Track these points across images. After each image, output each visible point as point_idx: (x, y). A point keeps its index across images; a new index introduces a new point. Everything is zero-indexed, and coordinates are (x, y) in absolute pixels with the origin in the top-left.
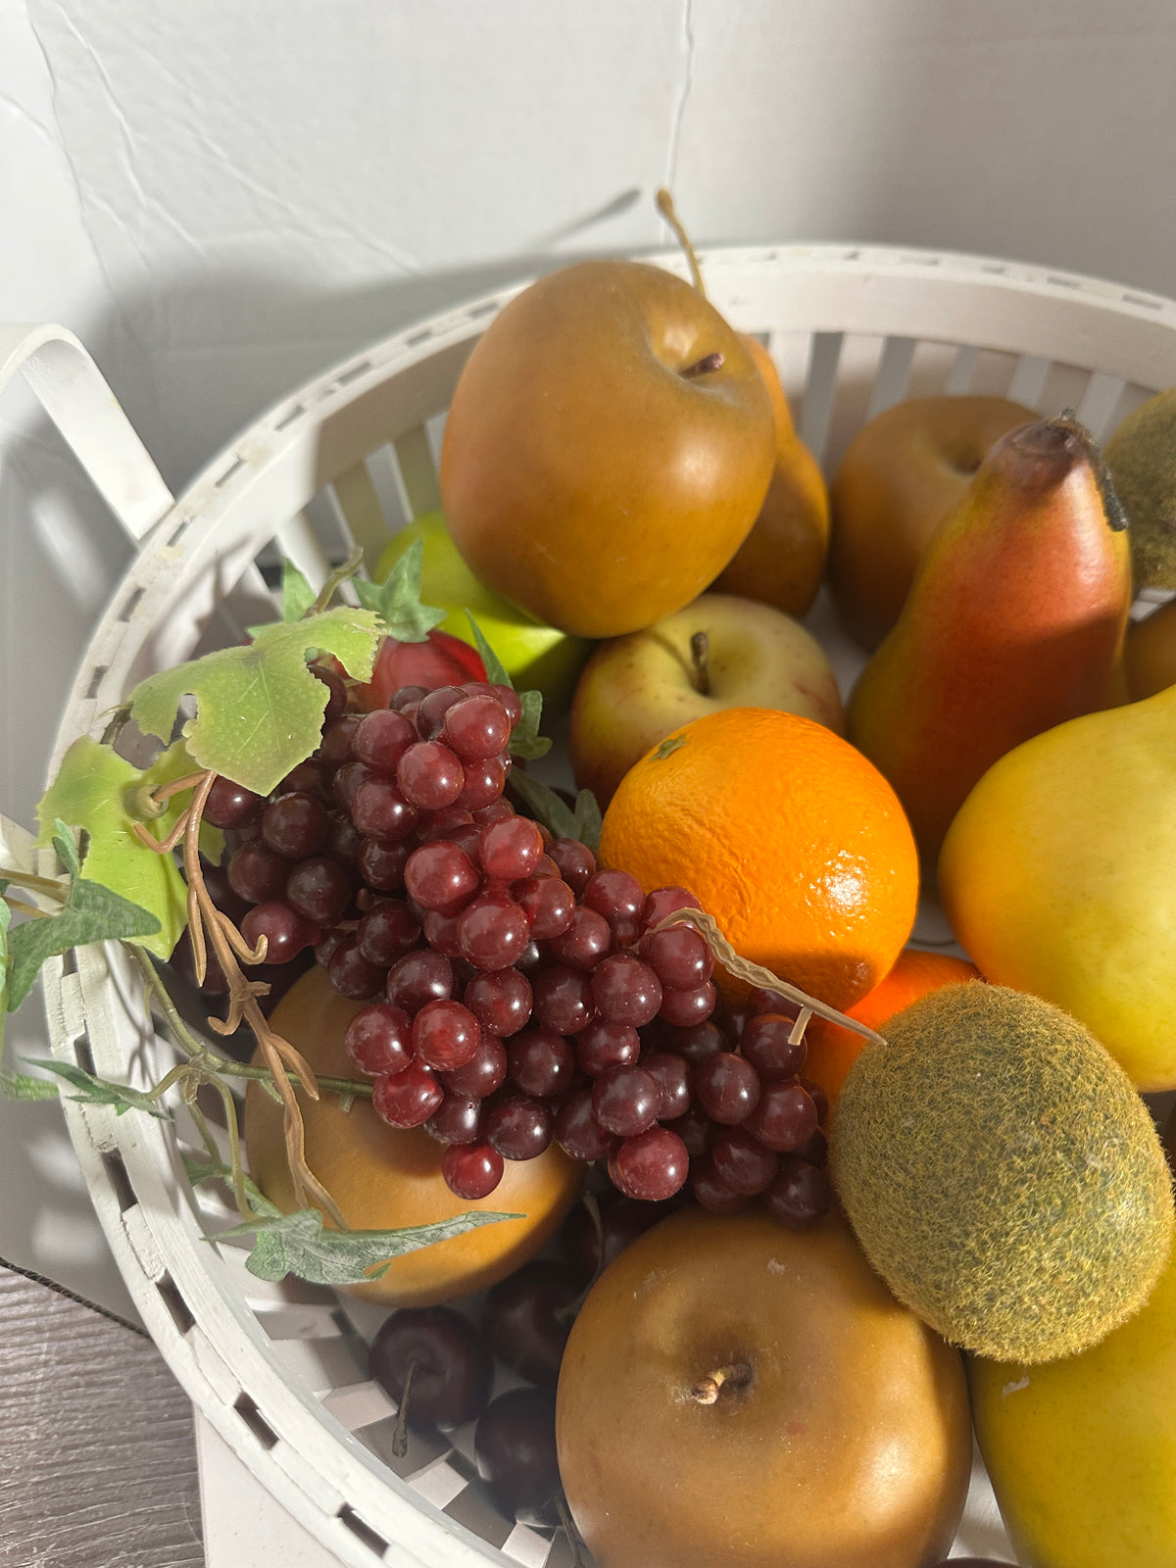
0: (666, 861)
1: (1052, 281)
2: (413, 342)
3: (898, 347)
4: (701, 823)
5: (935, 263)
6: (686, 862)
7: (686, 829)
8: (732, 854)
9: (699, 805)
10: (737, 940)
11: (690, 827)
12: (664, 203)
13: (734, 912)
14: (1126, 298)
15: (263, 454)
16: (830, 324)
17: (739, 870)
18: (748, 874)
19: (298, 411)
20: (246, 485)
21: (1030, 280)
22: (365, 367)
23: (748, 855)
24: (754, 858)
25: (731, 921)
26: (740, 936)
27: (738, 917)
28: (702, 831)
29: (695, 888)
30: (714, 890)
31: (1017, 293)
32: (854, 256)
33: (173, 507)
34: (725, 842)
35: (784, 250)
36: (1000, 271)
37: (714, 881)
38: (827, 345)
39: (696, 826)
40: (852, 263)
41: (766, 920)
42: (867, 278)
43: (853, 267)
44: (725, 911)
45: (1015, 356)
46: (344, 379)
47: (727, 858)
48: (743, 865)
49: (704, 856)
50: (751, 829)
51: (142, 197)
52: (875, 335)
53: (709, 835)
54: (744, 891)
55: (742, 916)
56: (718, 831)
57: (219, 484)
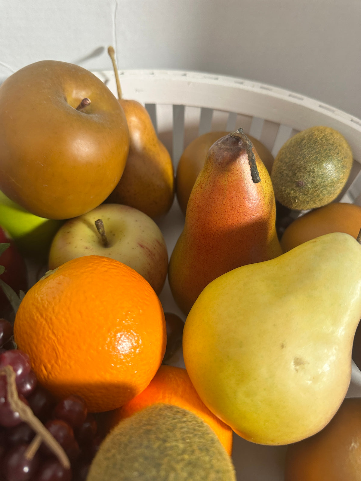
0: (26, 333)
1: (261, 88)
3: (206, 112)
5: (217, 79)
6: (34, 335)
7: (35, 318)
8: (53, 333)
9: (43, 306)
10: (56, 375)
11: (37, 317)
12: (111, 51)
13: (53, 362)
14: (290, 96)
17: (56, 341)
18: (60, 343)
21: (253, 87)
23: (60, 334)
24: (63, 335)
25: (52, 366)
26: (57, 374)
27: (56, 365)
28: (42, 320)
29: (37, 348)
30: (44, 350)
31: (247, 92)
32: (185, 75)
34: (51, 327)
36: (242, 83)
37: (45, 346)
39: (40, 317)
40: (184, 77)
41: (68, 367)
42: (189, 83)
43: (184, 78)
44: (49, 361)
45: (251, 117)
47: (51, 335)
48: (58, 339)
49: (41, 332)
50: (63, 320)
53: (44, 322)
54: (58, 353)
55: (57, 364)
56: (49, 320)
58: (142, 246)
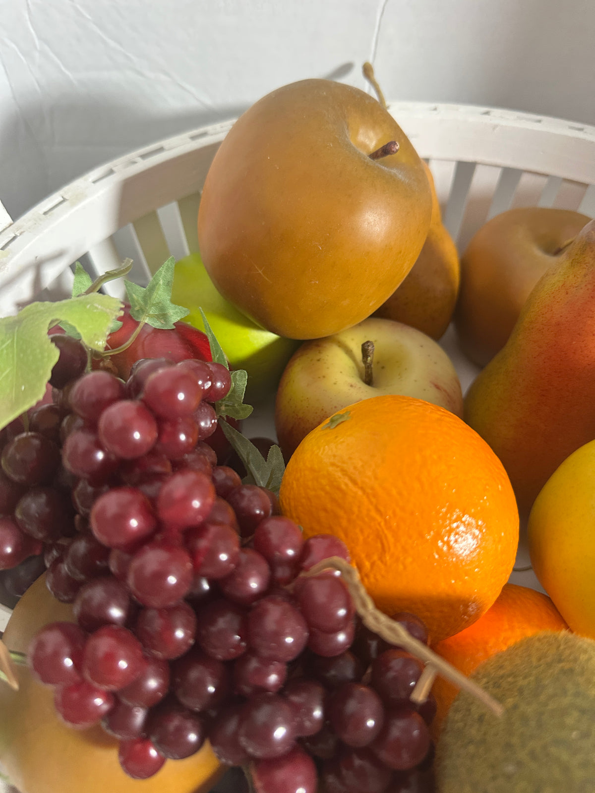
0: (325, 510)
2: (193, 138)
3: (510, 175)
4: (354, 482)
5: (539, 121)
6: (341, 513)
7: (343, 487)
8: (378, 510)
9: (355, 468)
10: (377, 580)
11: (346, 485)
12: (367, 71)
13: (375, 557)
15: (80, 197)
16: (468, 157)
17: (382, 524)
18: (389, 528)
19: (111, 172)
20: (65, 215)
22: (161, 150)
23: (390, 513)
24: (394, 515)
25: (373, 564)
26: (379, 577)
27: (379, 562)
28: (355, 489)
29: (346, 535)
30: (361, 538)
32: (487, 113)
33: (11, 225)
34: (373, 500)
35: (442, 106)
36: (581, 130)
37: (362, 531)
38: (465, 170)
39: (350, 484)
40: (487, 116)
41: (401, 567)
42: (495, 127)
43: (486, 119)
44: (368, 556)
45: (585, 186)
46: (143, 156)
47: (373, 513)
48: (386, 521)
49: (355, 509)
50: (394, 492)
51: (37, 42)
52: (496, 166)
53: (360, 493)
54: (385, 541)
55: (382, 562)
56: (369, 491)
57: (45, 213)
58: (437, 387)
